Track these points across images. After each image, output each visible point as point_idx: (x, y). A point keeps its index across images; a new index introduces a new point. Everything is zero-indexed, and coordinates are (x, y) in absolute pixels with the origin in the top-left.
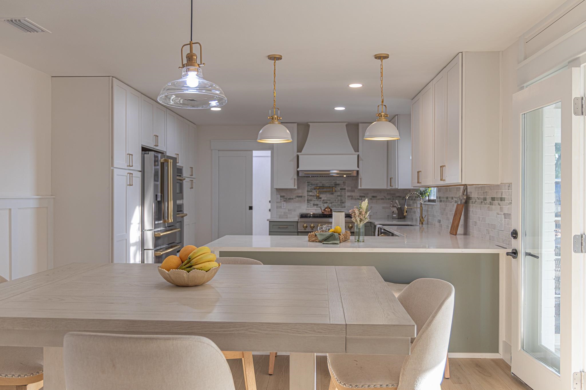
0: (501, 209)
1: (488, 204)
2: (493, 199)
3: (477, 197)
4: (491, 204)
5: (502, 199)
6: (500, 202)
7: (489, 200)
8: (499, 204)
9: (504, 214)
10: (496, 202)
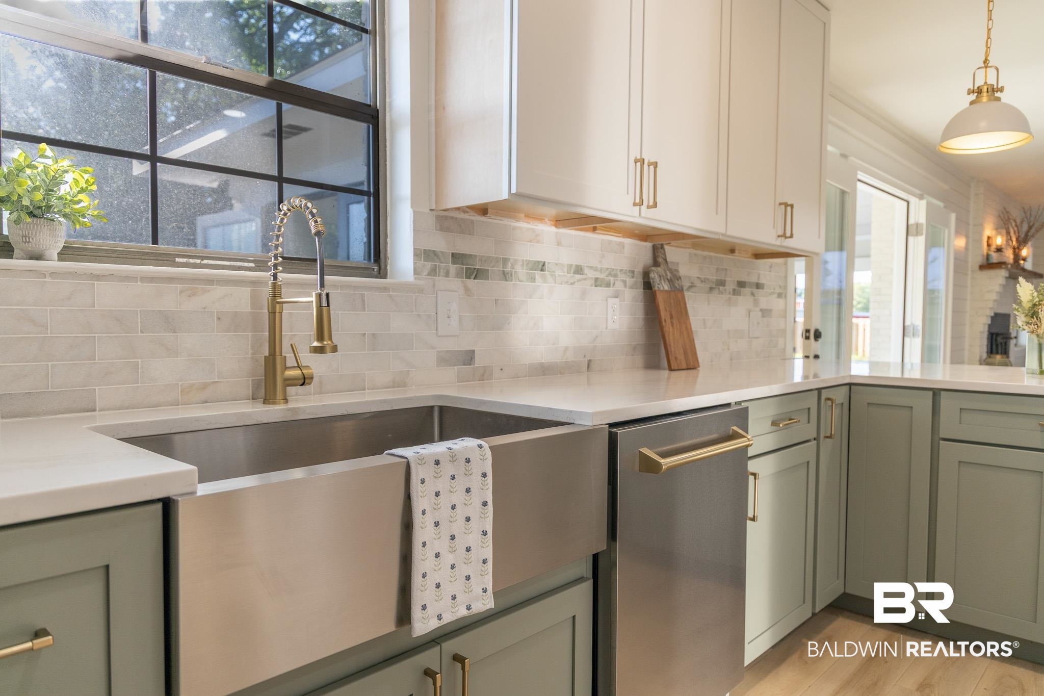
0: (756, 302)
1: (730, 293)
2: (741, 284)
3: (698, 278)
4: (735, 292)
5: (758, 286)
6: (755, 290)
7: (730, 286)
8: (753, 294)
9: (761, 310)
10: (747, 291)
